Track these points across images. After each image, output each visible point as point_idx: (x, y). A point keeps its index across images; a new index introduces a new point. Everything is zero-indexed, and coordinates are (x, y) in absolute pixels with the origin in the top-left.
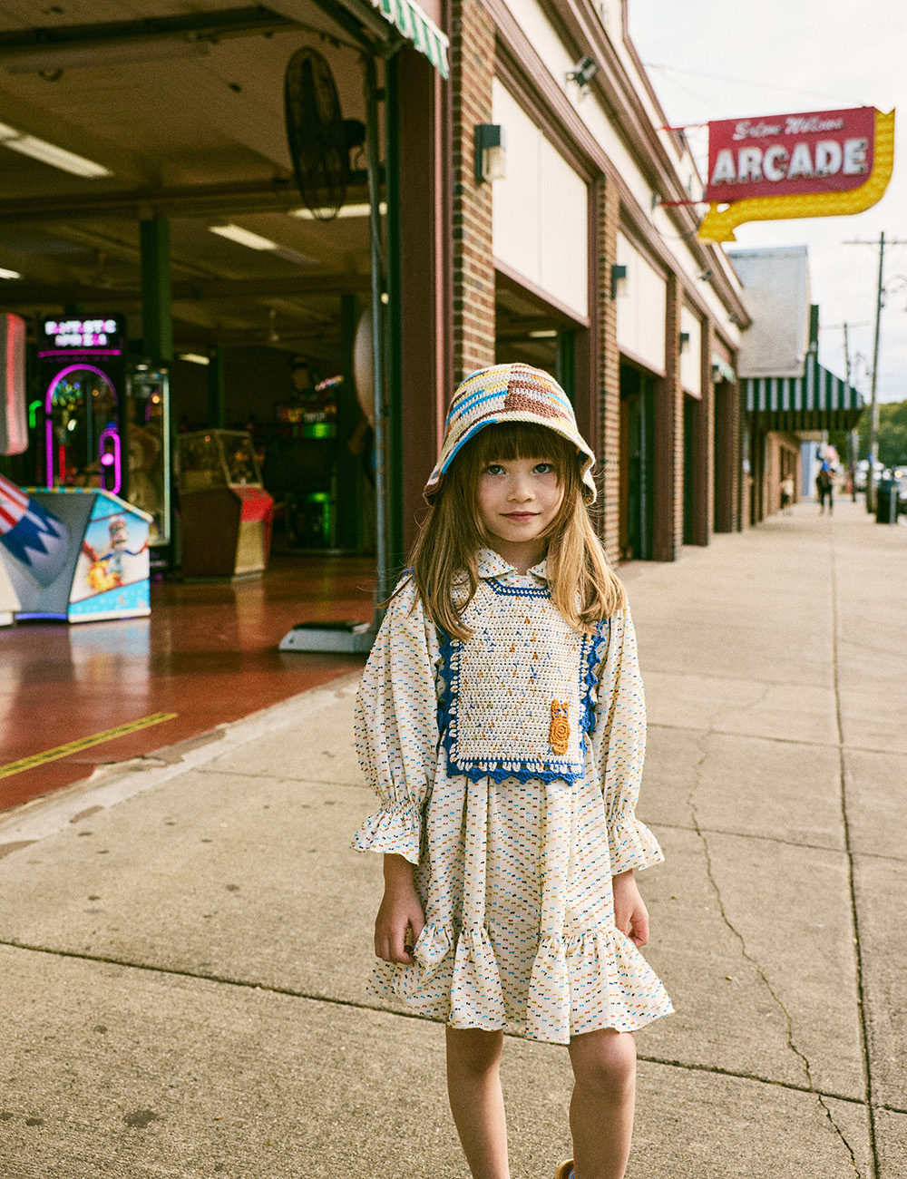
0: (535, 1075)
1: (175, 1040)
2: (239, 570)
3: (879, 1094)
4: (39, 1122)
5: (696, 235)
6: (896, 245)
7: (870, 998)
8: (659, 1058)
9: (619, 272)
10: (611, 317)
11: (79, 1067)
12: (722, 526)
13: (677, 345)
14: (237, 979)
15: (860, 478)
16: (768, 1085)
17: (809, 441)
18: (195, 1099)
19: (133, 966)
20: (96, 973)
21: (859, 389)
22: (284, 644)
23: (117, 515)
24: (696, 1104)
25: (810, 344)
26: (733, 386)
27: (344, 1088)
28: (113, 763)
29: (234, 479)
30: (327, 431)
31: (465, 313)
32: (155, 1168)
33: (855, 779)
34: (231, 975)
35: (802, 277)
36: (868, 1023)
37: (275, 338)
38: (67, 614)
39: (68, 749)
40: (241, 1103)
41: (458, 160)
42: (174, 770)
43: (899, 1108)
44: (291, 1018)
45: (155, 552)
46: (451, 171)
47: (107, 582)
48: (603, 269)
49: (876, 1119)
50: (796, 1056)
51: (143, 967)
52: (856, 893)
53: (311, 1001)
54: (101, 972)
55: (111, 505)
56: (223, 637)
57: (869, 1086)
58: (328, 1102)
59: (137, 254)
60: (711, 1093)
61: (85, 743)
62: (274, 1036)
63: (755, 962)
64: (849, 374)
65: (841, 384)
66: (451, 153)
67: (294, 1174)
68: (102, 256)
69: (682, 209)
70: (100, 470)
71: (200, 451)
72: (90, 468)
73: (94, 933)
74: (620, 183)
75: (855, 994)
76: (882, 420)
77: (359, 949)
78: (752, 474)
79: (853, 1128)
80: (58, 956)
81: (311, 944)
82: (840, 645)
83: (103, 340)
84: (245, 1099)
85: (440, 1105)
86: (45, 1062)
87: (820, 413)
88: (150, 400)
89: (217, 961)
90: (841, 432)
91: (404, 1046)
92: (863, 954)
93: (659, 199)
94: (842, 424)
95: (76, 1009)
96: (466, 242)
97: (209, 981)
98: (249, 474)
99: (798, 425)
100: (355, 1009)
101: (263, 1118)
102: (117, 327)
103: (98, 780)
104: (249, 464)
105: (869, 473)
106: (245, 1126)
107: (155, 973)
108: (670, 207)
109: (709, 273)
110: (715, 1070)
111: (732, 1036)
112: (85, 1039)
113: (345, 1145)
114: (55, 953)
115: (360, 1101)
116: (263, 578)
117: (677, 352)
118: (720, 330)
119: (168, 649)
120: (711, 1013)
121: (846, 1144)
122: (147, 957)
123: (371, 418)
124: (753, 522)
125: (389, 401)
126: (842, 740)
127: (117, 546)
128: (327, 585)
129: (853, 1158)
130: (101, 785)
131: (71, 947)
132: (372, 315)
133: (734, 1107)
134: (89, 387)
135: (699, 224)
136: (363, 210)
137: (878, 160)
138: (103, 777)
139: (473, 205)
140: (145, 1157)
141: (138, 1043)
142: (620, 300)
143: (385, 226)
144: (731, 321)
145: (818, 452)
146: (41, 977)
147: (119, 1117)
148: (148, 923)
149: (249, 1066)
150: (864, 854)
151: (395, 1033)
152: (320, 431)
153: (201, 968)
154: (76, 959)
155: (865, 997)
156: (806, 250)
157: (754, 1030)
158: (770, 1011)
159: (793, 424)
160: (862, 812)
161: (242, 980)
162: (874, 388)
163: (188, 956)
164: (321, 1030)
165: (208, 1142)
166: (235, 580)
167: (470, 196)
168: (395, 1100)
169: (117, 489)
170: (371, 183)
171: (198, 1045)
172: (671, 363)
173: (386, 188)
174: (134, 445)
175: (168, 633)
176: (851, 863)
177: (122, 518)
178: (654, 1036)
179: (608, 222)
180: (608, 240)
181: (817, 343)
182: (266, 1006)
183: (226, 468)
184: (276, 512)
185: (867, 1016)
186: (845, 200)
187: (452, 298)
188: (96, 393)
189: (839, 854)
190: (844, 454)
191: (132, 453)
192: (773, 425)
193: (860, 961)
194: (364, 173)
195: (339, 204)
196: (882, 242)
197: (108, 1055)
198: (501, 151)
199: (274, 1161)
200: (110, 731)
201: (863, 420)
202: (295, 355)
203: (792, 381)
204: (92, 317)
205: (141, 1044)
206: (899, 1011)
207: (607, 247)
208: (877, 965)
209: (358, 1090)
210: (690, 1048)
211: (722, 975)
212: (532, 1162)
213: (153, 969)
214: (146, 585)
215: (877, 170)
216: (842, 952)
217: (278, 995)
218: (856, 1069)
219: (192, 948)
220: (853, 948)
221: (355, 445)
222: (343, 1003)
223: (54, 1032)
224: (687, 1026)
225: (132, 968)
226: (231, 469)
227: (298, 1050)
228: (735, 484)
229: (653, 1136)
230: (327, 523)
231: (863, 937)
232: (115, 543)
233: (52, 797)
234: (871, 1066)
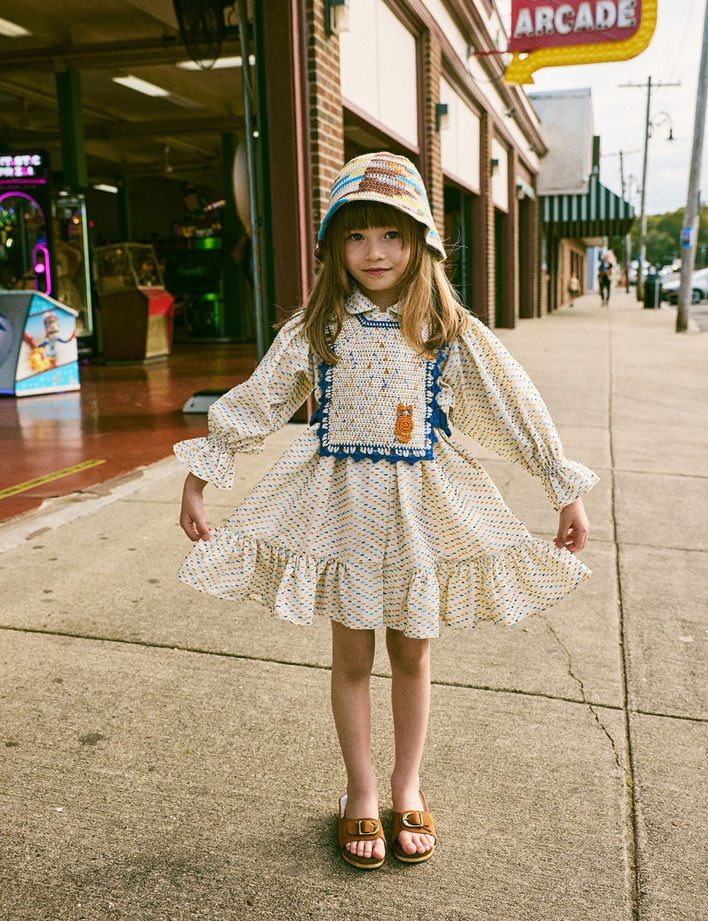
0: (383, 699)
1: (115, 686)
2: (149, 354)
3: (634, 703)
4: (16, 745)
5: (502, 79)
6: (661, 87)
7: (629, 640)
8: (474, 685)
9: (442, 110)
10: (436, 145)
11: (43, 706)
12: (526, 313)
13: (488, 169)
14: (159, 643)
15: (632, 275)
16: (554, 700)
17: (592, 246)
18: (131, 725)
19: (80, 637)
20: (53, 643)
21: (632, 204)
22: (187, 408)
23: (50, 311)
24: (501, 715)
25: (593, 169)
26: (534, 202)
27: (243, 713)
28: (57, 496)
29: (142, 283)
30: (215, 243)
31: (320, 142)
32: (104, 771)
33: (622, 492)
34: (155, 641)
35: (587, 113)
36: (627, 656)
37: (170, 169)
38: (14, 389)
39: (21, 488)
40: (166, 726)
41: (311, 16)
42: (105, 500)
43: (647, 711)
44: (201, 668)
45: (82, 342)
46: (306, 26)
47: (45, 364)
48: (429, 107)
49: (631, 719)
50: (574, 680)
51: (88, 637)
52: (620, 570)
53: (217, 656)
54: (56, 642)
55: (44, 303)
56: (139, 404)
57: (626, 698)
58: (231, 723)
59: (55, 101)
60: (512, 707)
61: (34, 483)
62: (189, 681)
63: (545, 618)
64: (623, 192)
65: (617, 198)
66: (305, 11)
67: (207, 771)
68: (27, 103)
69: (491, 58)
70: (34, 276)
71: (114, 260)
72: (27, 274)
73: (49, 615)
74: (442, 37)
75: (618, 638)
76: (649, 229)
77: (251, 620)
78: (549, 272)
79: (614, 726)
80: (23, 632)
81: (215, 618)
82: (614, 398)
83: (30, 171)
84: (169, 723)
85: (313, 722)
86: (16, 704)
87: (601, 222)
88: (70, 221)
89: (143, 631)
90: (617, 237)
91: (286, 684)
92: (624, 611)
93: (473, 50)
94: (618, 230)
95: (39, 668)
96: (319, 84)
97: (138, 645)
98: (154, 278)
99: (584, 233)
100: (249, 660)
101: (184, 735)
102: (41, 160)
103: (46, 509)
104: (154, 272)
105: (639, 270)
106: (169, 741)
107: (97, 641)
108: (481, 56)
109: (514, 111)
110: (515, 691)
111: (528, 669)
112: (46, 688)
113: (244, 751)
114: (20, 630)
115: (255, 721)
116: (169, 360)
117: (489, 174)
118: (523, 158)
119: (96, 415)
120: (513, 654)
121: (609, 736)
122: (91, 631)
123: (248, 229)
124: (549, 310)
125: (262, 214)
126: (613, 465)
127: (51, 336)
128: (219, 364)
129: (613, 745)
130: (48, 512)
131: (32, 626)
132: (246, 146)
133: (528, 715)
134: (21, 212)
135: (505, 70)
136: (236, 61)
137: (645, 15)
138: (50, 506)
139: (325, 54)
140: (96, 764)
141: (87, 689)
142: (443, 132)
143: (254, 76)
144: (532, 150)
145: (600, 254)
146: (11, 647)
147: (75, 739)
148: (90, 608)
149: (171, 701)
150: (627, 544)
151: (279, 676)
152: (209, 243)
153: (132, 637)
154: (36, 634)
155: (625, 639)
156: (590, 92)
157: (544, 664)
158: (555, 651)
159: (580, 231)
160: (627, 514)
161: (164, 644)
162: (643, 203)
163: (122, 629)
164: (225, 676)
165: (143, 753)
166: (146, 362)
167: (322, 46)
168: (280, 720)
169: (49, 292)
170: (241, 36)
171: (132, 689)
172: (484, 183)
173: (254, 43)
174: (60, 256)
175: (95, 403)
176: (618, 550)
177: (54, 313)
178: (470, 671)
179: (432, 68)
180: (432, 83)
181: (599, 166)
182: (182, 660)
183: (135, 274)
184: (176, 310)
185: (626, 652)
186: (619, 48)
187: (309, 130)
188: (27, 217)
189: (609, 544)
190: (620, 255)
191: (59, 263)
192: (565, 233)
193: (622, 615)
194: (236, 28)
195: (216, 56)
196: (650, 85)
197: (65, 697)
198: (345, 8)
199: (192, 763)
200: (54, 474)
201: (634, 229)
202: (186, 183)
203: (579, 197)
204: (22, 153)
205: (89, 690)
206: (649, 648)
207: (432, 89)
208: (634, 617)
209: (253, 714)
210: (497, 677)
211: (522, 628)
212: (382, 756)
213: (96, 638)
214: (76, 366)
215: (644, 24)
216: (609, 610)
217: (191, 653)
218: (617, 687)
219: (124, 623)
220: (617, 607)
221: (237, 255)
222: (240, 657)
223: (23, 684)
224: (495, 663)
225: (79, 639)
226: (139, 274)
227: (207, 689)
228: (536, 280)
229: (469, 736)
230: (217, 317)
231: (625, 599)
232: (49, 334)
233: (10, 522)
234: (628, 685)
